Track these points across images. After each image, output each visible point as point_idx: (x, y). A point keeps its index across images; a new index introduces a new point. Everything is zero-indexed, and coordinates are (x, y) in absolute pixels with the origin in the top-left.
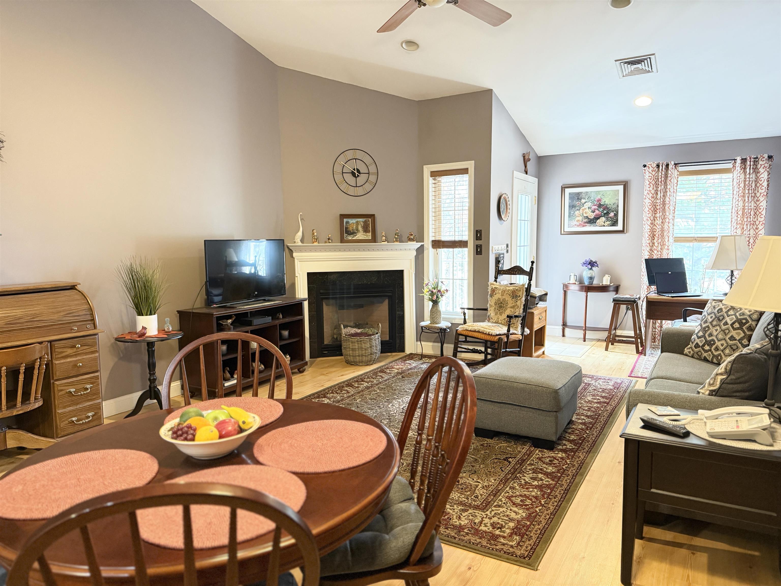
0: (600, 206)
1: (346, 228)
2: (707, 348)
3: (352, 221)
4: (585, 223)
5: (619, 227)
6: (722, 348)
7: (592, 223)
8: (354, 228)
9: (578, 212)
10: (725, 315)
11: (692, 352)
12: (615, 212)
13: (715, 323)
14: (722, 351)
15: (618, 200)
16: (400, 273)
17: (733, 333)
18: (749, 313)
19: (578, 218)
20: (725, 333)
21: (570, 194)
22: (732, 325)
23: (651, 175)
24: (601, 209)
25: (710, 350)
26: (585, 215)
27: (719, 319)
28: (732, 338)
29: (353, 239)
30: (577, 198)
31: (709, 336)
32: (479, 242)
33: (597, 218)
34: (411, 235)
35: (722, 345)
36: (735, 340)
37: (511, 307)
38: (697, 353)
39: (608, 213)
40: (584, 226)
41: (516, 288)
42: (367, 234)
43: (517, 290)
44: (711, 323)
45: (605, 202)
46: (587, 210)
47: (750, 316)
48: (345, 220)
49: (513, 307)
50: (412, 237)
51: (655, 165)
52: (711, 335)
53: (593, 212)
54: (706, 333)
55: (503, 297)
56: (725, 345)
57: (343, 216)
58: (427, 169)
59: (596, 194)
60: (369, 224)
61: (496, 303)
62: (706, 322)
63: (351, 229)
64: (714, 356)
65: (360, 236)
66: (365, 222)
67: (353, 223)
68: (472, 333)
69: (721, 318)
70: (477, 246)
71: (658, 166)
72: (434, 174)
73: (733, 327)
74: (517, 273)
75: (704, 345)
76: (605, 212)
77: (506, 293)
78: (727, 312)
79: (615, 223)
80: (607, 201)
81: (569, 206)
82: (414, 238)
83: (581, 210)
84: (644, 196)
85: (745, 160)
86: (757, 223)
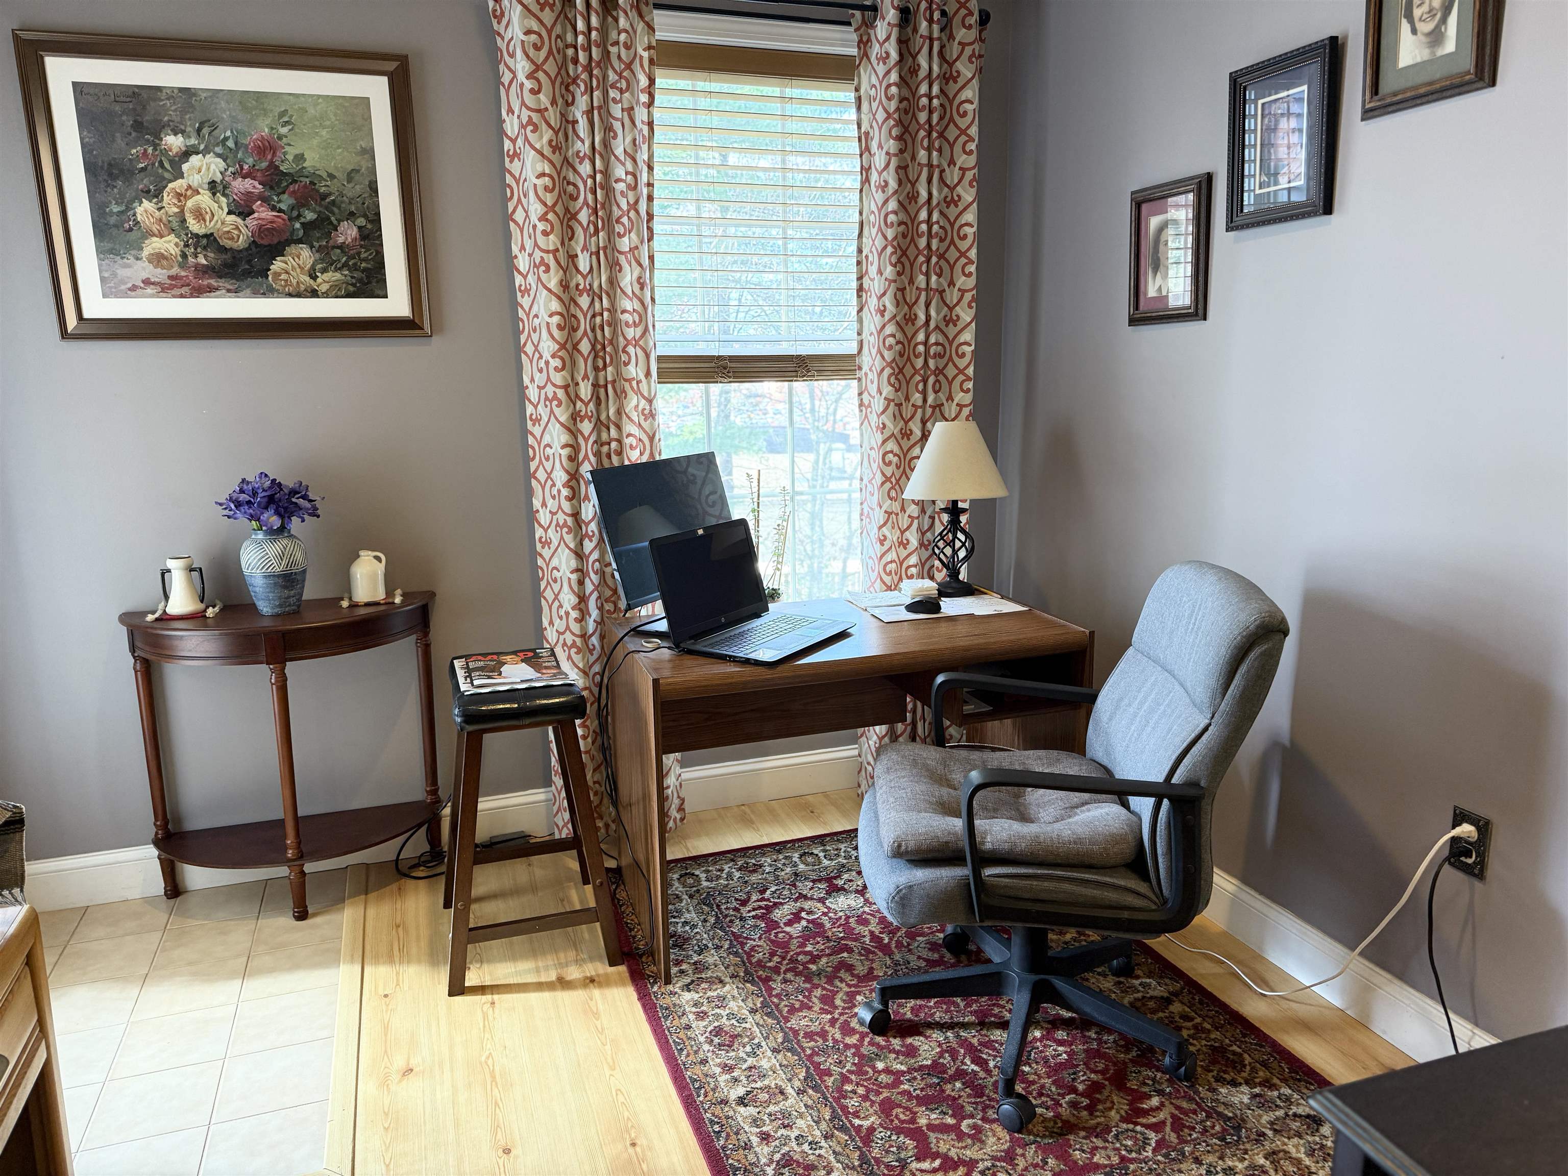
0: (275, 179)
4: (201, 271)
5: (395, 303)
7: (247, 274)
9: (147, 205)
12: (361, 221)
15: (369, 153)
19: (155, 245)
21: (79, 89)
23: (535, 26)
26: (194, 226)
30: (128, 121)
33: (269, 248)
39: (323, 225)
40: (197, 291)
45: (300, 158)
46: (204, 199)
53: (242, 210)
59: (245, 108)
76: (310, 216)
79: (368, 282)
80: (313, 154)
81: (91, 169)
83: (167, 197)
84: (507, 144)
85: (906, 15)
86: (952, 296)
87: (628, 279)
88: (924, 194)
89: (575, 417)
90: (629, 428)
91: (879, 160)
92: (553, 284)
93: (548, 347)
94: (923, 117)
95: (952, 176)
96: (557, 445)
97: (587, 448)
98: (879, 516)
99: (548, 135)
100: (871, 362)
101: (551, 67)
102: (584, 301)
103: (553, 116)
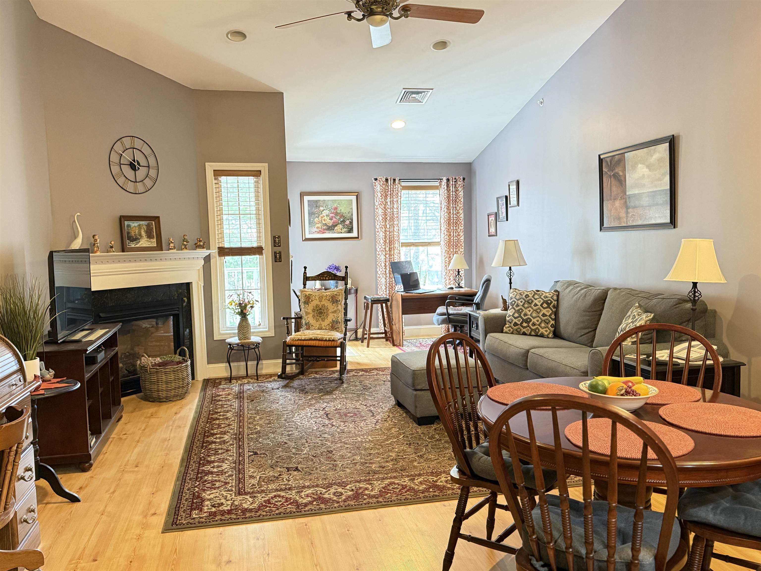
0: (337, 214)
1: (128, 233)
2: (525, 324)
3: (134, 224)
4: (324, 229)
5: (355, 234)
6: (538, 323)
7: (331, 230)
8: (137, 233)
9: (317, 219)
10: (533, 299)
11: (512, 330)
12: (350, 220)
13: (526, 306)
14: (539, 325)
15: (352, 209)
16: (188, 285)
17: (544, 311)
18: (550, 296)
19: (318, 225)
20: (537, 312)
21: (309, 201)
22: (541, 305)
23: (382, 188)
24: (338, 217)
25: (528, 326)
26: (324, 222)
27: (529, 303)
28: (544, 315)
29: (136, 246)
30: (315, 206)
31: (525, 316)
32: (277, 249)
33: (334, 226)
34: (200, 241)
35: (538, 321)
36: (547, 316)
37: (333, 312)
38: (516, 330)
39: (344, 221)
40: (323, 233)
41: (335, 293)
42: (152, 240)
43: (336, 295)
44: (523, 306)
45: (341, 210)
46: (325, 218)
47: (552, 297)
48: (126, 223)
49: (335, 312)
50: (202, 244)
51: (384, 180)
53: (331, 219)
54: (521, 314)
55: (322, 303)
56: (540, 320)
57: (122, 219)
58: (210, 167)
59: (333, 202)
60: (153, 228)
61: (313, 310)
62: (518, 306)
63: (133, 234)
64: (532, 330)
65: (144, 242)
66: (148, 226)
67: (135, 226)
68: (307, 342)
69: (530, 301)
70: (275, 253)
71: (387, 180)
72: (218, 173)
73: (543, 307)
74: (327, 278)
75: (522, 323)
76: (342, 220)
77: (324, 298)
78: (533, 297)
79: (350, 230)
80: (343, 209)
81: (309, 213)
82: (204, 244)
83: (320, 217)
84: (376, 207)
85: (448, 180)
86: (459, 230)
87: (396, 228)
88: (452, 213)
89: (386, 254)
90: (395, 256)
91: (443, 206)
92: (383, 231)
93: (382, 241)
94: (451, 198)
95: (458, 208)
96: (383, 259)
97: (388, 260)
98: (444, 273)
99: (383, 206)
100: (442, 243)
101: (384, 195)
102: (388, 233)
103: (384, 203)
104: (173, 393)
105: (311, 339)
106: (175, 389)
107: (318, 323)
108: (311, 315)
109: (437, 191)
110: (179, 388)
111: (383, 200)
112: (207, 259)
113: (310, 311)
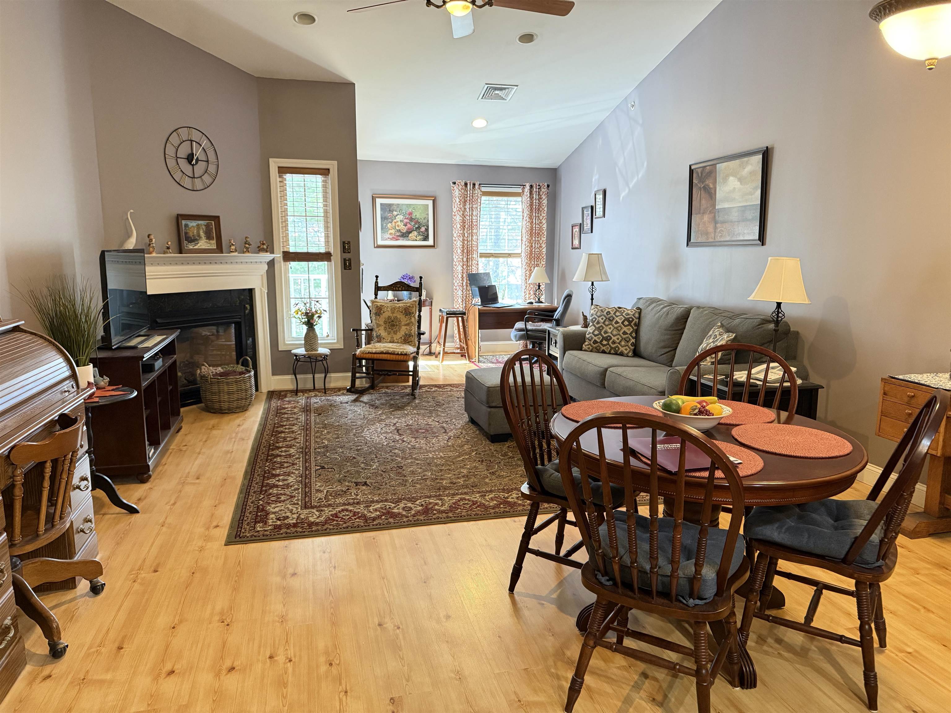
0: (411, 219)
1: (186, 233)
2: (605, 342)
3: (192, 224)
4: (398, 236)
5: (430, 242)
6: (618, 341)
7: (405, 237)
8: (195, 233)
9: (390, 224)
10: (614, 316)
11: (591, 348)
12: (425, 227)
13: (607, 323)
14: (619, 343)
15: (428, 214)
16: (251, 291)
17: (625, 329)
18: (632, 313)
19: (391, 231)
20: (618, 330)
21: (381, 204)
22: (623, 323)
23: (460, 193)
24: (413, 223)
25: (608, 344)
26: (397, 228)
27: (610, 320)
28: (625, 333)
29: (195, 247)
30: (388, 210)
31: (605, 334)
32: (347, 256)
33: (409, 232)
34: (263, 244)
35: (618, 339)
36: (628, 334)
37: (406, 325)
38: (596, 348)
39: (419, 228)
40: (397, 240)
41: (408, 305)
42: (211, 241)
43: (409, 306)
44: (604, 323)
45: (416, 215)
46: (399, 223)
47: (633, 315)
48: (184, 222)
49: (407, 325)
50: (265, 247)
51: (463, 184)
52: (606, 332)
53: (405, 225)
54: (601, 331)
55: (395, 315)
56: (620, 338)
57: (179, 217)
58: (274, 164)
59: (408, 207)
60: (212, 228)
61: (385, 322)
62: (598, 323)
63: (191, 234)
64: (612, 348)
65: (203, 244)
66: (207, 226)
67: (193, 226)
68: (378, 355)
69: (611, 319)
70: (345, 260)
71: (466, 184)
72: (283, 170)
73: (624, 325)
74: (400, 289)
75: (602, 341)
76: (417, 226)
77: (396, 310)
78: (615, 313)
79: (426, 238)
80: (417, 215)
81: (382, 218)
82: (267, 247)
83: (393, 223)
84: (453, 213)
85: (531, 186)
86: (541, 242)
87: (475, 237)
88: (534, 222)
89: (463, 265)
90: (473, 267)
91: (525, 215)
92: (461, 240)
93: (459, 251)
94: (534, 207)
95: (541, 218)
96: (460, 270)
97: (465, 271)
98: (524, 287)
99: (462, 212)
100: (523, 254)
101: (463, 200)
102: (466, 242)
103: (463, 209)
104: (235, 404)
105: (382, 353)
106: (238, 400)
107: (390, 336)
108: (383, 328)
109: (519, 199)
110: (242, 399)
111: (461, 206)
112: (271, 264)
113: (381, 323)
